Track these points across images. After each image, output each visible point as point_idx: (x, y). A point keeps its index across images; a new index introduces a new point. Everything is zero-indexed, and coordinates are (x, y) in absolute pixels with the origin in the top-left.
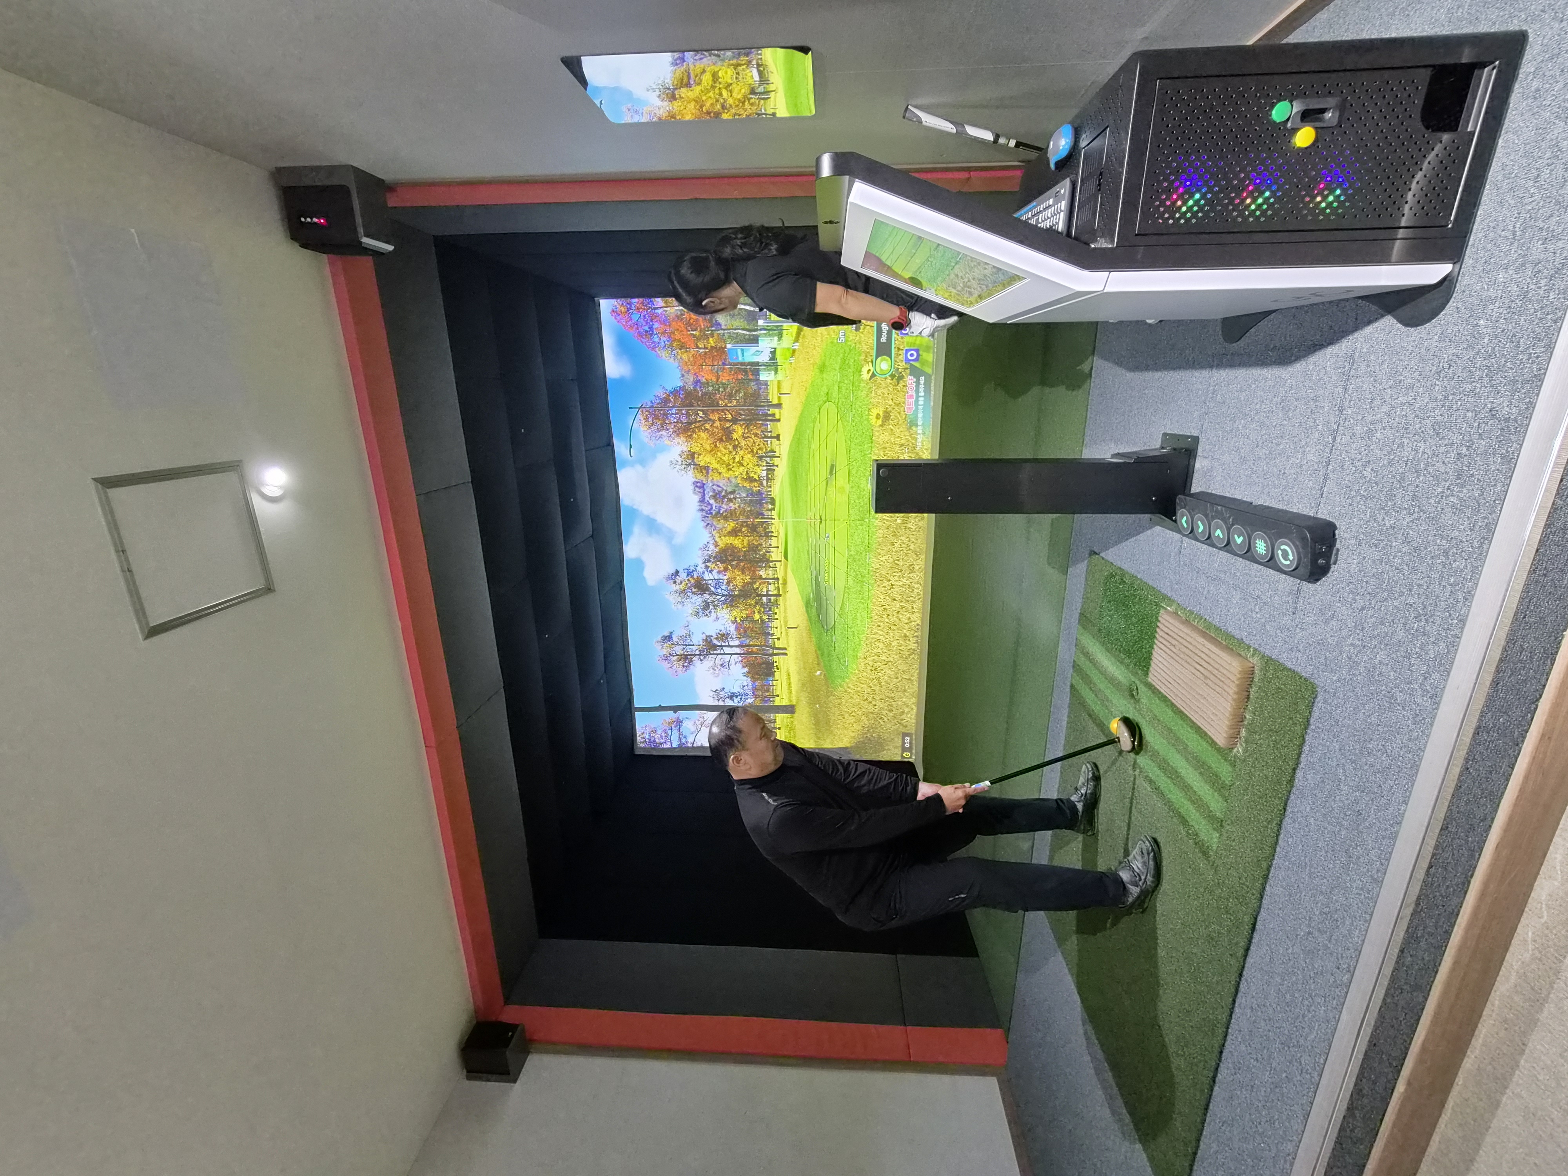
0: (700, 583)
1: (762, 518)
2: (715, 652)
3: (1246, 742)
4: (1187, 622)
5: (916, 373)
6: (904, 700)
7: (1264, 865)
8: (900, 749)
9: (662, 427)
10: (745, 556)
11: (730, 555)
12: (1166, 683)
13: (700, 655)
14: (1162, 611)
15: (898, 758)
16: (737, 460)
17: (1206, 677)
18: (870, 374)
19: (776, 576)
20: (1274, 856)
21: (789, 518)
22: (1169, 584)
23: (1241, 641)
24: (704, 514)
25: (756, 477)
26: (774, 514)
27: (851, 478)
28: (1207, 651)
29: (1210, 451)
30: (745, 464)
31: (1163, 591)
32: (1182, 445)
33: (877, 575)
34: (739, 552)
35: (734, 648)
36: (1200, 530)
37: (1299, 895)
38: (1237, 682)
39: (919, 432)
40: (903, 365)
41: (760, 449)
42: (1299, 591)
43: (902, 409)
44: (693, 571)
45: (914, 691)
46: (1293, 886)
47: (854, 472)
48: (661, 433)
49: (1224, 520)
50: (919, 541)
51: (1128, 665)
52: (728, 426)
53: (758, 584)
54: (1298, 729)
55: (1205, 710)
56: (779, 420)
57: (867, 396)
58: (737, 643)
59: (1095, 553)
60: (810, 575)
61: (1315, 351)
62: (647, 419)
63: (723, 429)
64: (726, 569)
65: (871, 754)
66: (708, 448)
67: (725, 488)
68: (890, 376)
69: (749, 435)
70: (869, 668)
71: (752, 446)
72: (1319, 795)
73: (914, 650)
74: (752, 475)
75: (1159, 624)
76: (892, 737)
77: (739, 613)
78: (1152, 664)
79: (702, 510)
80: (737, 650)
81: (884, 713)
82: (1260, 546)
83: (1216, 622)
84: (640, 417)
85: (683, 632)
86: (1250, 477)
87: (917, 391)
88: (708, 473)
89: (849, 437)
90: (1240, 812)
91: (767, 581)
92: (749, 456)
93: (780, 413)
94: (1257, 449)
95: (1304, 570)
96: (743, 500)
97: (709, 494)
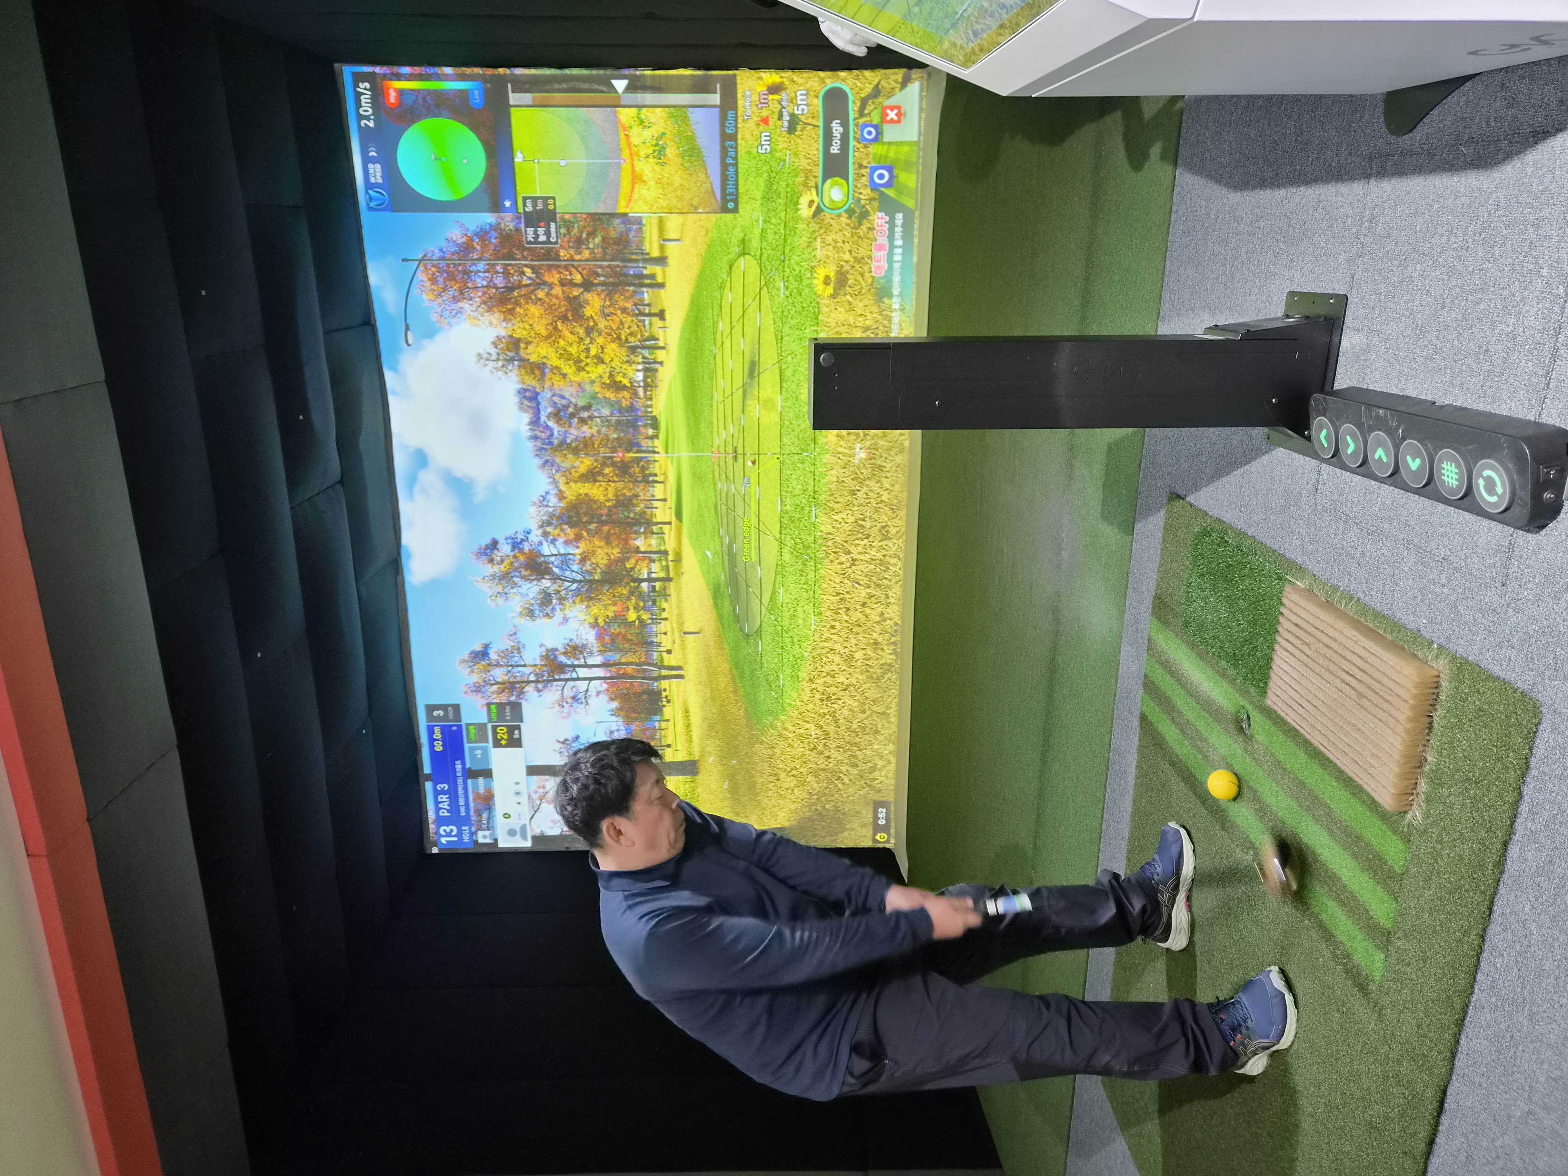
0: (536, 562)
1: (638, 452)
2: (562, 677)
3: (1428, 800)
4: (1328, 605)
5: (889, 206)
6: (876, 747)
7: (1458, 1004)
8: (871, 828)
9: (461, 295)
10: (609, 515)
11: (586, 514)
12: (1296, 707)
13: (537, 682)
14: (1288, 589)
15: (867, 843)
16: (593, 352)
17: (1361, 695)
18: (814, 208)
19: (663, 548)
20: (1472, 987)
21: (684, 453)
22: (1298, 543)
23: (1417, 635)
24: (539, 444)
25: (626, 382)
26: (658, 444)
27: (784, 385)
28: (1363, 653)
29: (1366, 318)
30: (607, 359)
31: (1288, 555)
32: (1319, 310)
33: (829, 543)
34: (600, 508)
35: (594, 669)
36: (1350, 451)
37: (1513, 1050)
38: (1411, 702)
39: (894, 306)
40: (867, 193)
41: (631, 334)
42: (1511, 546)
43: (866, 268)
44: (523, 540)
45: (891, 732)
46: (1503, 1037)
47: (788, 373)
48: (460, 304)
49: (1390, 432)
50: (897, 487)
51: (1235, 679)
52: (576, 293)
53: (633, 561)
54: (1512, 775)
55: (1358, 749)
56: (662, 286)
57: (809, 246)
58: (598, 660)
59: (1179, 497)
60: (719, 547)
61: (1536, 143)
62: (433, 280)
63: (568, 299)
64: (578, 538)
65: (824, 837)
66: (544, 332)
67: (573, 400)
68: (846, 212)
69: (612, 310)
70: (818, 696)
71: (619, 328)
72: (1545, 885)
73: (890, 665)
74: (619, 378)
75: (1283, 610)
76: (858, 809)
77: (603, 610)
78: (1272, 675)
79: (535, 438)
80: (600, 672)
81: (844, 769)
82: (1449, 473)
83: (1376, 603)
84: (421, 276)
85: (507, 644)
86: (1432, 359)
87: (891, 237)
88: (543, 374)
89: (779, 314)
90: (1418, 917)
91: (648, 556)
92: (614, 346)
93: (664, 272)
94: (1444, 313)
95: (1521, 511)
96: (605, 420)
97: (546, 410)
